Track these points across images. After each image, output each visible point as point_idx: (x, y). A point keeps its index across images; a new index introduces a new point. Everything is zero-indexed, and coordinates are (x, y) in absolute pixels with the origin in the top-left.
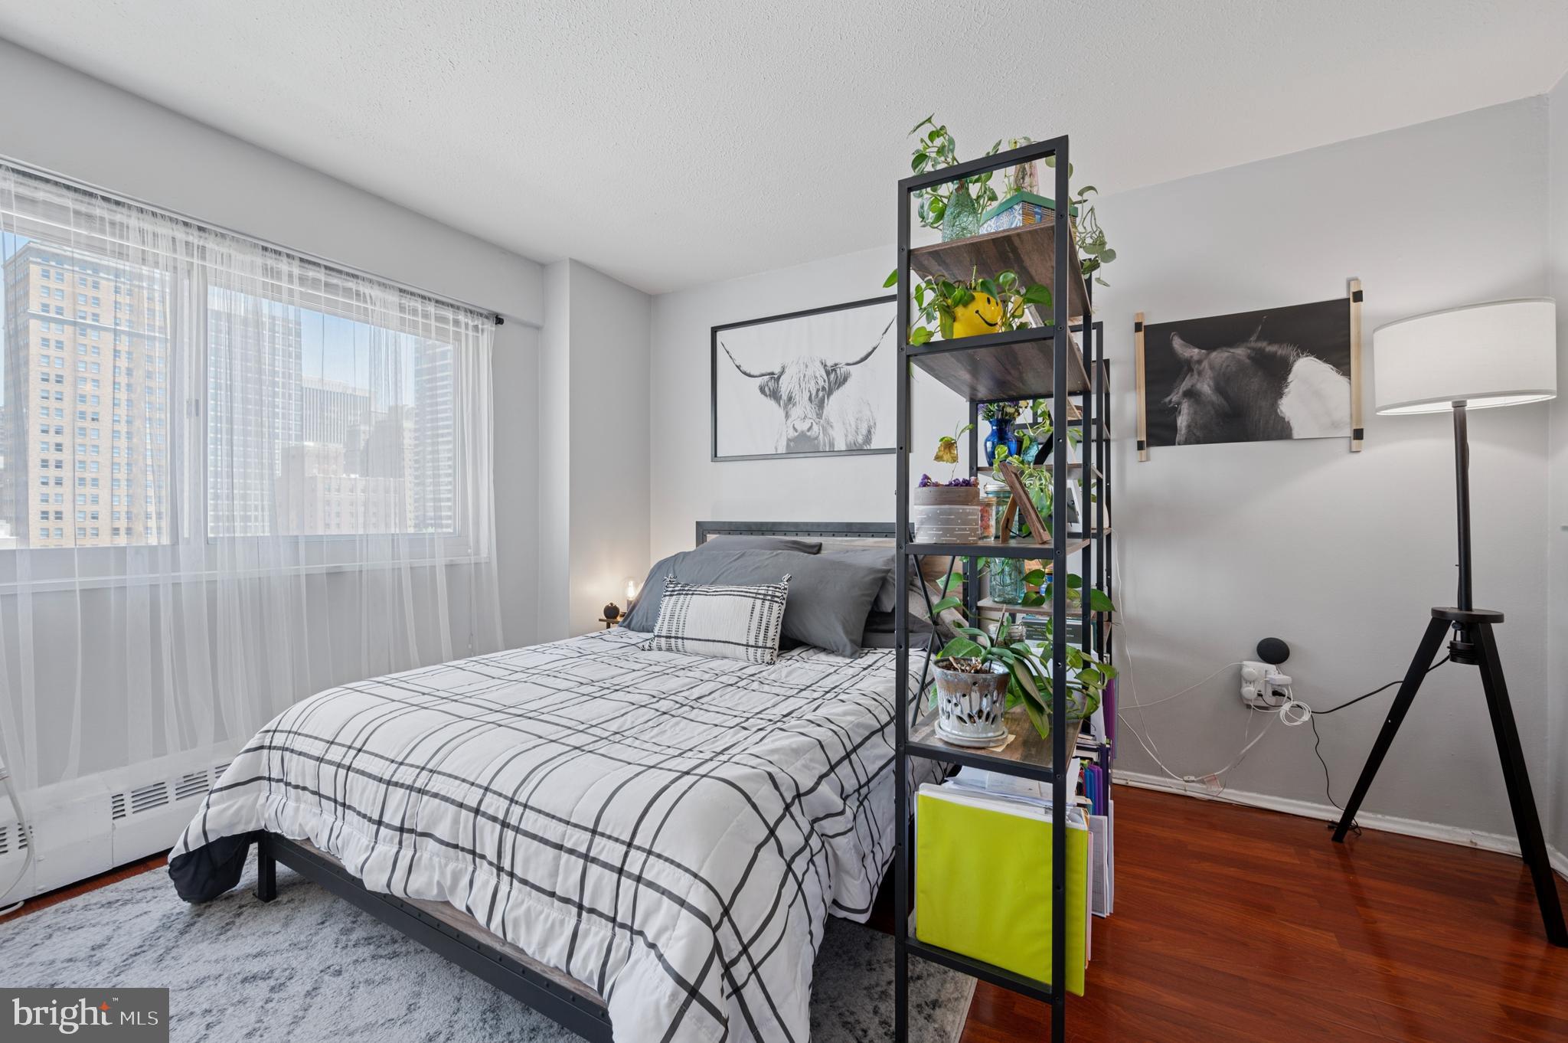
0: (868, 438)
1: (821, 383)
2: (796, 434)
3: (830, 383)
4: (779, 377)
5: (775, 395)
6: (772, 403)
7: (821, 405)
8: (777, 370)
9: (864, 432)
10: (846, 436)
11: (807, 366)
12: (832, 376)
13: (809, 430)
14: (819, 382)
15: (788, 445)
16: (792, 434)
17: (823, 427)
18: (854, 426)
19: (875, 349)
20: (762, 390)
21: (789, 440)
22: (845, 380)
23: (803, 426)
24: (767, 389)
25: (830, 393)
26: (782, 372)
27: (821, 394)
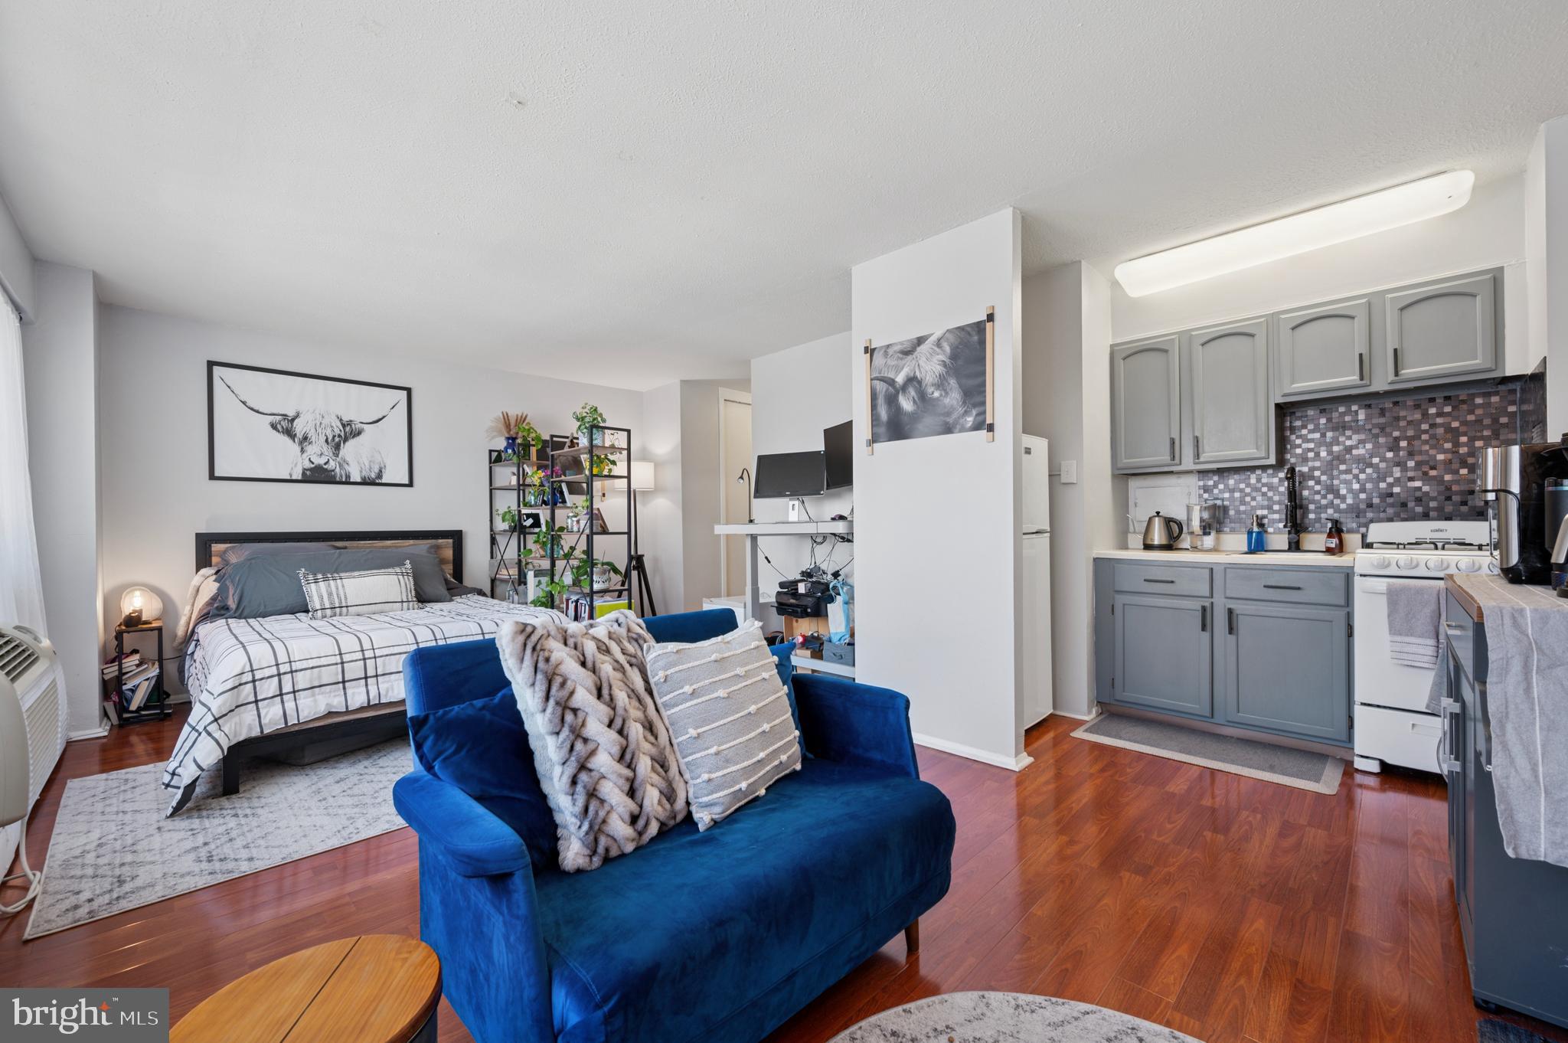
0: (380, 475)
1: (337, 432)
2: (313, 466)
3: (345, 433)
4: (293, 420)
5: (290, 433)
6: (286, 439)
7: (337, 447)
8: (291, 414)
9: (377, 471)
10: (361, 472)
11: (323, 417)
12: (348, 429)
13: (325, 464)
14: (335, 430)
15: (304, 474)
16: (308, 465)
17: (339, 463)
18: (367, 466)
19: (384, 417)
20: (274, 426)
21: (304, 470)
22: (359, 433)
23: (321, 461)
24: (279, 427)
25: (346, 440)
26: (297, 416)
27: (337, 439)
